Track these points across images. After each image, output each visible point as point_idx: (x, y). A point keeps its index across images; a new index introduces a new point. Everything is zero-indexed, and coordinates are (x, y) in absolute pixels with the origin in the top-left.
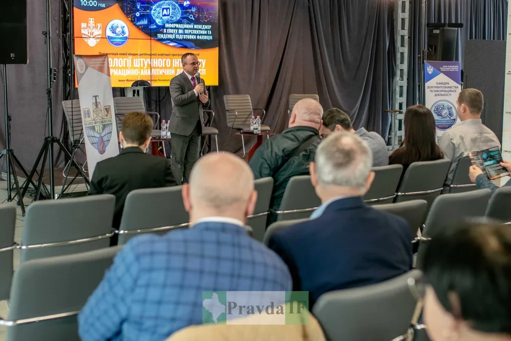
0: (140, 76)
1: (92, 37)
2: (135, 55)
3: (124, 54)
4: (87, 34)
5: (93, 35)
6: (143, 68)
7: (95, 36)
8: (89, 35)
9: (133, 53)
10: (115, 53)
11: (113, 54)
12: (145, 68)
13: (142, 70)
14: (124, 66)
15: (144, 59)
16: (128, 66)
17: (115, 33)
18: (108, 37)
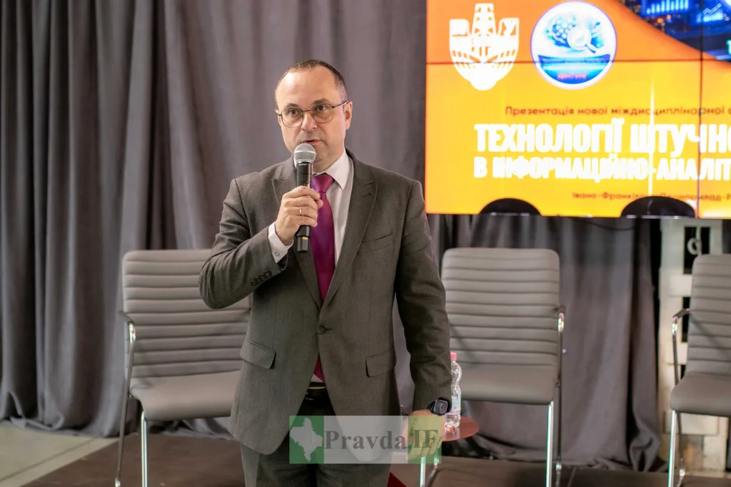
0: (654, 180)
1: (483, 58)
2: (635, 112)
3: (594, 112)
4: (469, 53)
5: (486, 54)
6: (667, 155)
7: (496, 57)
8: (476, 55)
9: (630, 107)
10: (561, 107)
11: (556, 112)
12: (673, 154)
13: (663, 161)
14: (596, 149)
15: (674, 127)
16: (607, 149)
17: (567, 45)
18: (540, 57)
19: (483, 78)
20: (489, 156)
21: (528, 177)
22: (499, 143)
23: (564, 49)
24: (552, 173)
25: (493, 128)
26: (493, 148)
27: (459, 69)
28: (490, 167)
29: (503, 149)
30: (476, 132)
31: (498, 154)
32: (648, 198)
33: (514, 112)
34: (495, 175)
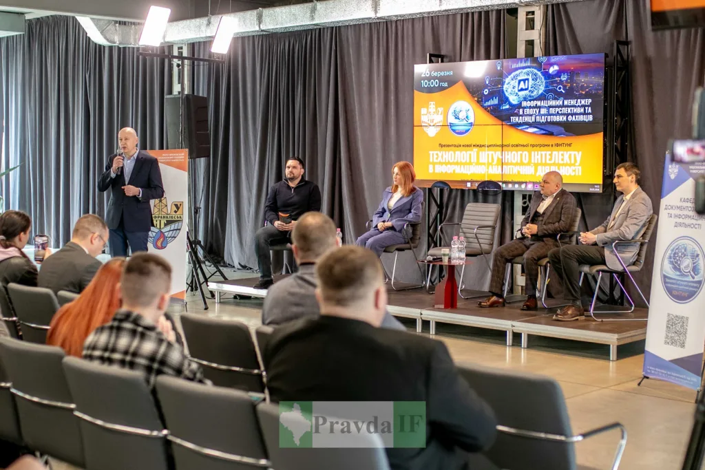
0: (487, 174)
1: (432, 124)
2: (481, 146)
3: (468, 146)
4: (427, 122)
5: (433, 122)
6: (491, 164)
7: (436, 124)
8: (429, 123)
9: (479, 144)
10: (457, 144)
11: (455, 146)
12: (494, 163)
13: (490, 167)
14: (468, 161)
15: (493, 152)
16: (472, 161)
17: (459, 119)
18: (450, 123)
19: (432, 132)
20: (434, 164)
21: (446, 172)
22: (437, 159)
23: (458, 120)
24: (454, 171)
25: (435, 152)
26: (435, 161)
27: (425, 129)
28: (434, 168)
29: (438, 161)
30: (429, 154)
31: (437, 163)
32: (485, 181)
33: (441, 146)
34: (436, 172)
